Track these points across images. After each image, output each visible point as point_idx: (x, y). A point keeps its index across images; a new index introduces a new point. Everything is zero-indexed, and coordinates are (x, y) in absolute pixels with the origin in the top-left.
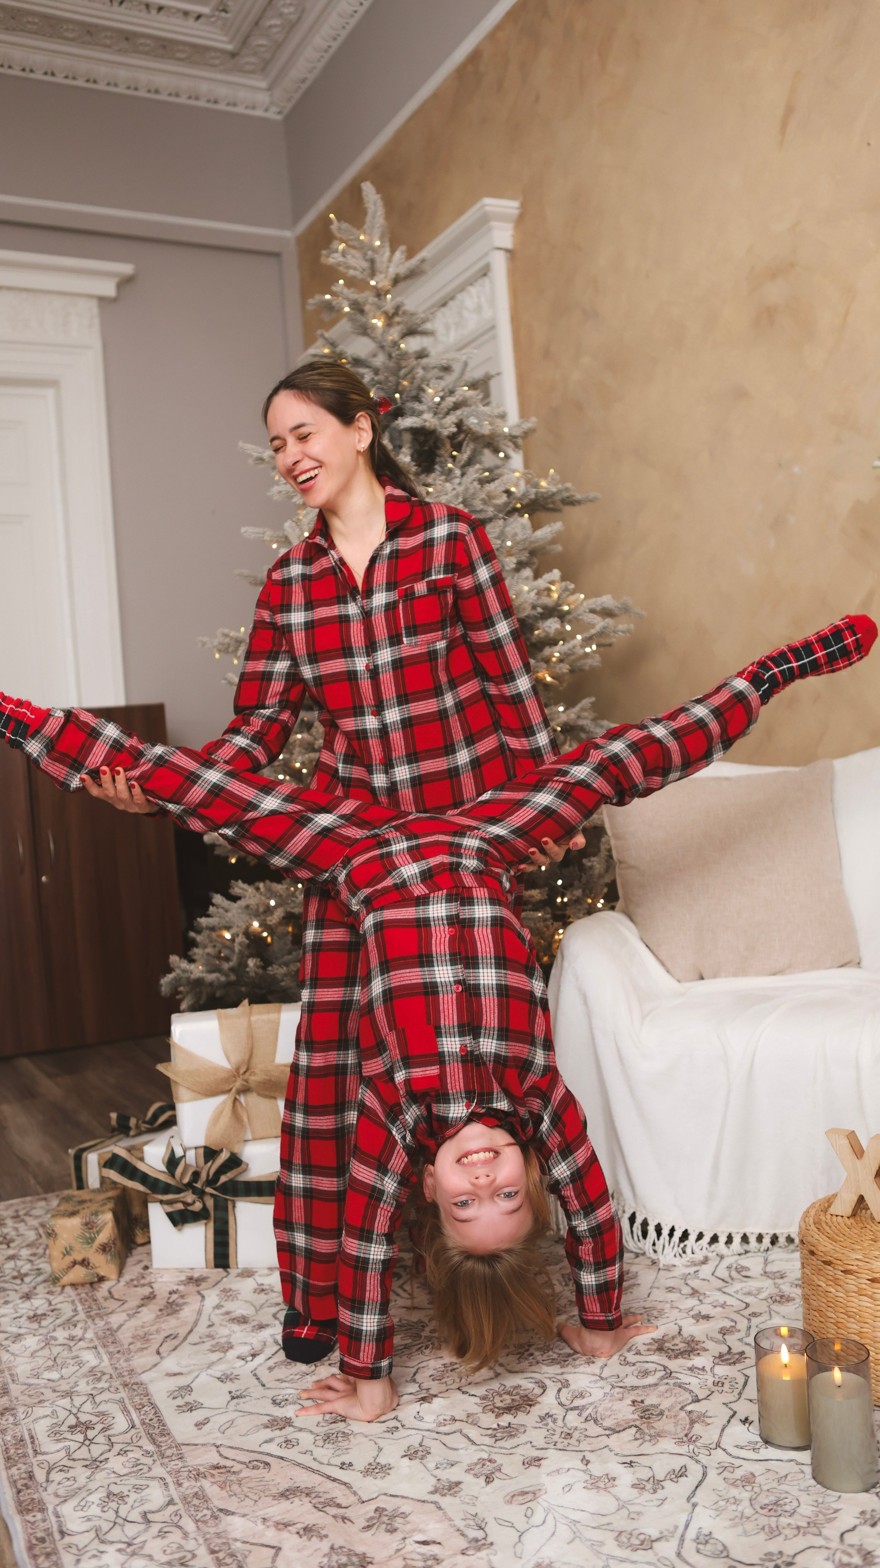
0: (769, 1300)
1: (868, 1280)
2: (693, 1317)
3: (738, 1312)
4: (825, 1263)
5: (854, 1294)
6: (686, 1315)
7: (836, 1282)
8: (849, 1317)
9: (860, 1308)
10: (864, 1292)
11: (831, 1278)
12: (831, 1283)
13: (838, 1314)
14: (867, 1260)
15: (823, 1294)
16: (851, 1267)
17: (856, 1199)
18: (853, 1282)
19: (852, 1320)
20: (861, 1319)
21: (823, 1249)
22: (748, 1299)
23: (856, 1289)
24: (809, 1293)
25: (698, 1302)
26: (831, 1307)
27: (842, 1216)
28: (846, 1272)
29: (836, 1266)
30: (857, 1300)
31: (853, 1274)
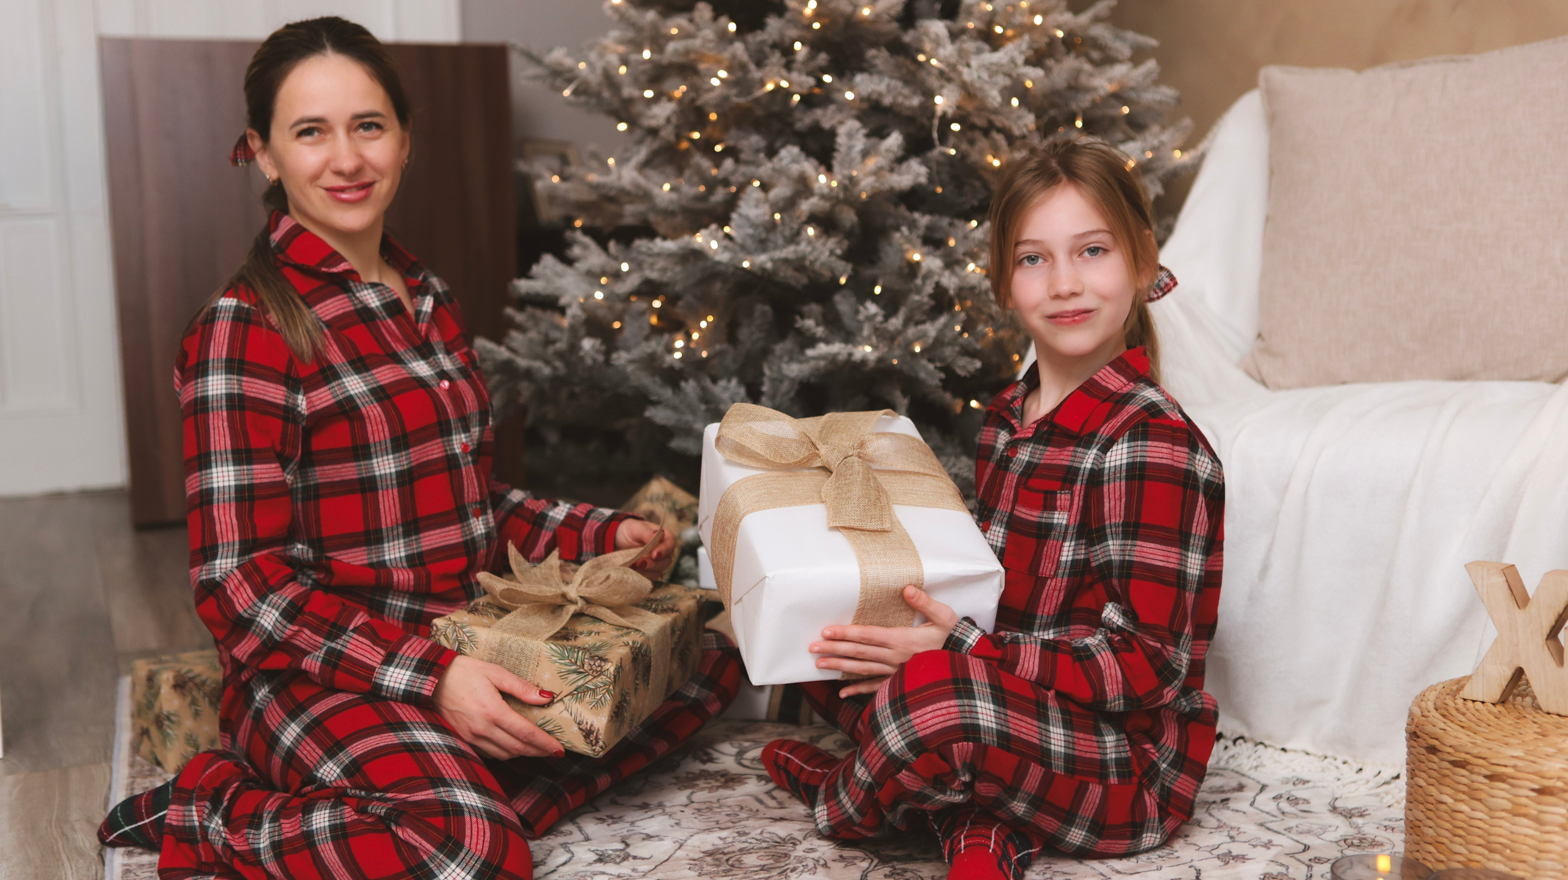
0: (1342, 843)
1: (1533, 790)
2: (1218, 857)
3: (1292, 855)
4: (1455, 764)
5: (1504, 814)
6: (1208, 855)
7: (1473, 794)
8: (1491, 851)
9: (1514, 837)
10: (1524, 810)
11: (1465, 789)
12: (1464, 797)
13: (1471, 847)
14: (1532, 758)
15: (1446, 816)
16: (1503, 770)
17: (1509, 673)
18: (1504, 794)
19: (1497, 857)
20: (1513, 855)
21: (1454, 742)
22: (1308, 840)
23: (1508, 805)
24: (1421, 816)
25: (1228, 839)
26: (1460, 836)
27: (1483, 702)
28: (1491, 777)
29: (1476, 769)
30: (1507, 825)
31: (1504, 781)
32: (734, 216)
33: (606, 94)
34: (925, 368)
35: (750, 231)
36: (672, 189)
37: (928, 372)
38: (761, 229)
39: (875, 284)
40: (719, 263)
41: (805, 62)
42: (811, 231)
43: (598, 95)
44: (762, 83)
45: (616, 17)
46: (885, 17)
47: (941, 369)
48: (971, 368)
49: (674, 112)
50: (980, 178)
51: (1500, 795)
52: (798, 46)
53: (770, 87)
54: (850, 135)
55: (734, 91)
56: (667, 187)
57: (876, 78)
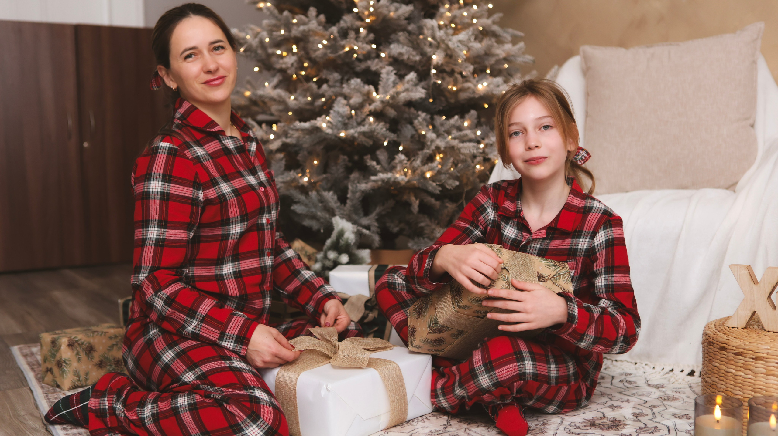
3: (641, 405)
4: (736, 354)
5: (762, 375)
7: (746, 367)
9: (767, 385)
10: (772, 373)
11: (742, 365)
12: (741, 369)
13: (745, 391)
14: (775, 349)
15: (732, 379)
16: (762, 355)
17: (748, 315)
18: (762, 366)
21: (735, 344)
22: (645, 398)
23: (764, 371)
24: (717, 380)
25: (609, 400)
26: (739, 387)
27: (738, 328)
28: (755, 359)
29: (748, 356)
30: (764, 380)
31: (762, 360)
32: (331, 111)
33: (260, 51)
34: (431, 185)
35: (340, 119)
36: (295, 99)
37: (433, 187)
38: (345, 118)
39: (399, 146)
40: (328, 134)
41: (364, 38)
42: (371, 119)
43: (255, 52)
44: (343, 47)
45: (268, 13)
46: (403, 18)
47: (439, 185)
48: (454, 185)
49: (296, 61)
50: (445, 96)
51: (760, 367)
52: (362, 30)
53: (347, 49)
54: (388, 74)
55: (329, 51)
56: (292, 97)
57: (401, 46)
